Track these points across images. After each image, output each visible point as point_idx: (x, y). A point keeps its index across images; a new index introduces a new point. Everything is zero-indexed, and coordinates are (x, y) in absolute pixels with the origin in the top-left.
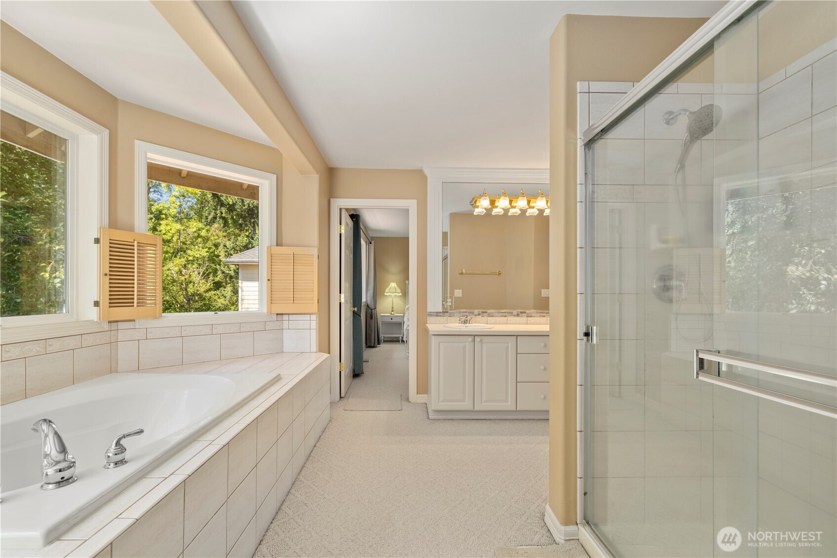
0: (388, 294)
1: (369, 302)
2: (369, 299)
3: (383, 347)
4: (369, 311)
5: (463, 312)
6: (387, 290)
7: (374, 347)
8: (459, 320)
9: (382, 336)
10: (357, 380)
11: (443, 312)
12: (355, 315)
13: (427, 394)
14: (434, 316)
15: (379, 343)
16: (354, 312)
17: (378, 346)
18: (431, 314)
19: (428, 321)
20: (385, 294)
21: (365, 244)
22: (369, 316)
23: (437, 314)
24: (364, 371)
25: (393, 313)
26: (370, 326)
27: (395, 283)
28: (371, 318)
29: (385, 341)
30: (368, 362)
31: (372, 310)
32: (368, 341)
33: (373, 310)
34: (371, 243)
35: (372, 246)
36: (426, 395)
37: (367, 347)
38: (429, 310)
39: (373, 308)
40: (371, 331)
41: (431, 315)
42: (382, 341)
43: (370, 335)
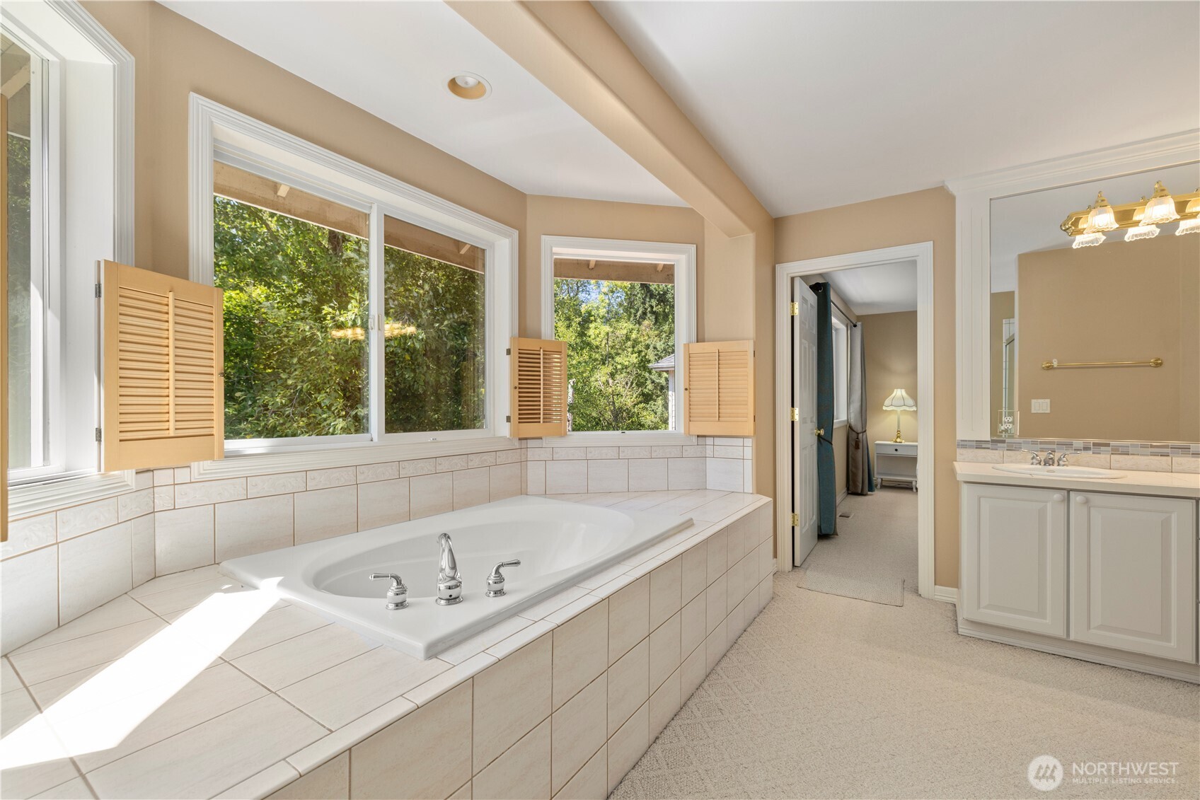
0: (888, 409)
1: (852, 421)
2: (852, 415)
3: (879, 496)
4: (854, 435)
5: (1041, 443)
6: (887, 402)
7: (862, 494)
8: (1033, 458)
9: (877, 478)
10: (825, 545)
11: (993, 441)
12: (822, 441)
13: (957, 587)
14: (971, 447)
15: (871, 488)
16: (819, 436)
17: (869, 493)
18: (964, 445)
19: (958, 457)
20: (884, 408)
21: (845, 328)
22: (854, 443)
23: (979, 445)
24: (838, 531)
25: (898, 440)
26: (855, 460)
27: (903, 391)
28: (857, 447)
29: (884, 487)
30: (848, 517)
31: (858, 434)
32: (851, 483)
33: (861, 435)
34: (855, 326)
35: (858, 331)
36: (955, 589)
37: (848, 494)
38: (960, 436)
39: (859, 430)
40: (856, 467)
41: (964, 447)
42: (879, 486)
43: (855, 475)
